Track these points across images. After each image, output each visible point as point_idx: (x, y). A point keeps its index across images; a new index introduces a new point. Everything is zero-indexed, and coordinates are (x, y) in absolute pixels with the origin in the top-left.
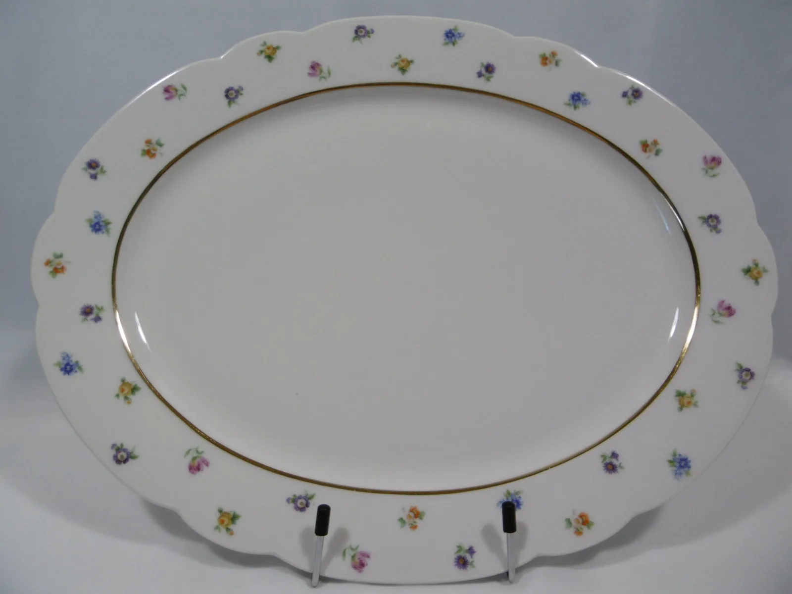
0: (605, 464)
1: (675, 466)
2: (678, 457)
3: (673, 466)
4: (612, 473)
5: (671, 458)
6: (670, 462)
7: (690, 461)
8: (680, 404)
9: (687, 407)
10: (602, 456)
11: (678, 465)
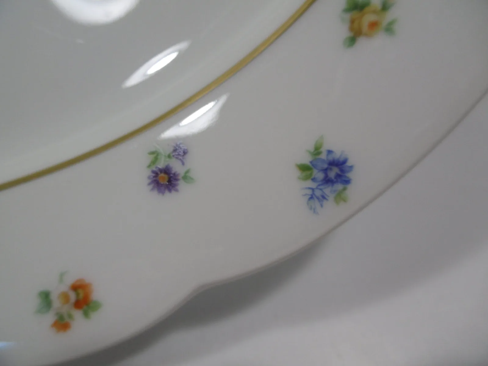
0: (153, 172)
1: (314, 180)
2: (323, 156)
3: (306, 178)
4: (163, 193)
5: (306, 160)
6: (303, 168)
7: (351, 167)
8: (351, 29)
9: (366, 35)
10: (152, 153)
11: (320, 176)
